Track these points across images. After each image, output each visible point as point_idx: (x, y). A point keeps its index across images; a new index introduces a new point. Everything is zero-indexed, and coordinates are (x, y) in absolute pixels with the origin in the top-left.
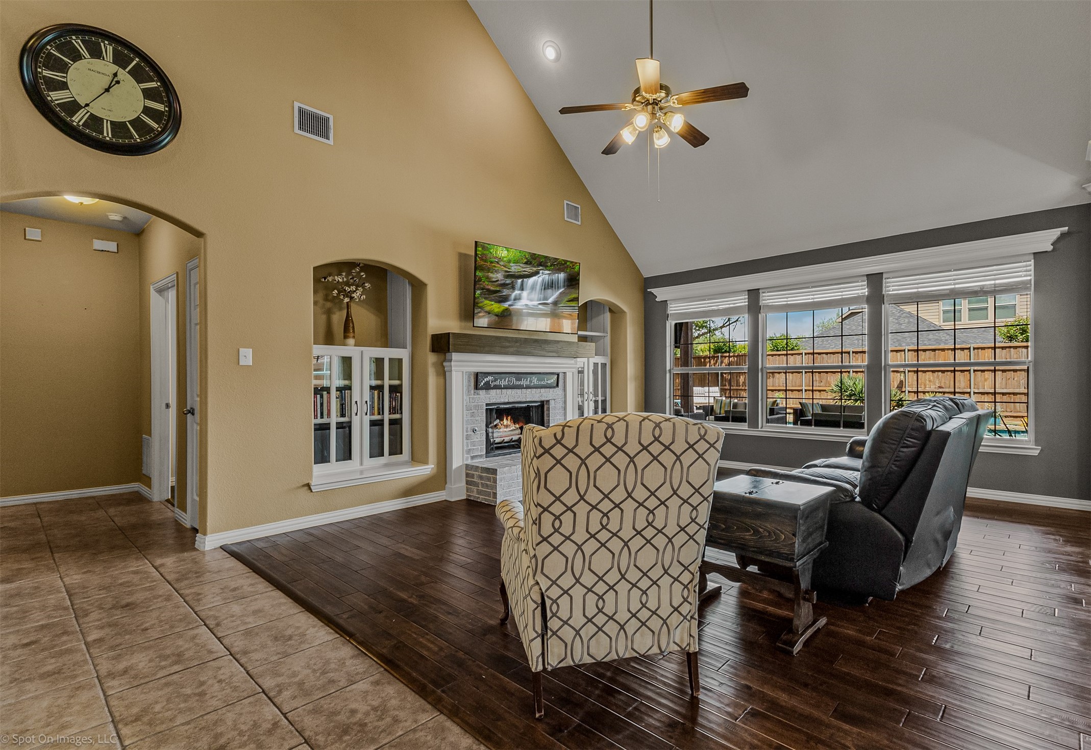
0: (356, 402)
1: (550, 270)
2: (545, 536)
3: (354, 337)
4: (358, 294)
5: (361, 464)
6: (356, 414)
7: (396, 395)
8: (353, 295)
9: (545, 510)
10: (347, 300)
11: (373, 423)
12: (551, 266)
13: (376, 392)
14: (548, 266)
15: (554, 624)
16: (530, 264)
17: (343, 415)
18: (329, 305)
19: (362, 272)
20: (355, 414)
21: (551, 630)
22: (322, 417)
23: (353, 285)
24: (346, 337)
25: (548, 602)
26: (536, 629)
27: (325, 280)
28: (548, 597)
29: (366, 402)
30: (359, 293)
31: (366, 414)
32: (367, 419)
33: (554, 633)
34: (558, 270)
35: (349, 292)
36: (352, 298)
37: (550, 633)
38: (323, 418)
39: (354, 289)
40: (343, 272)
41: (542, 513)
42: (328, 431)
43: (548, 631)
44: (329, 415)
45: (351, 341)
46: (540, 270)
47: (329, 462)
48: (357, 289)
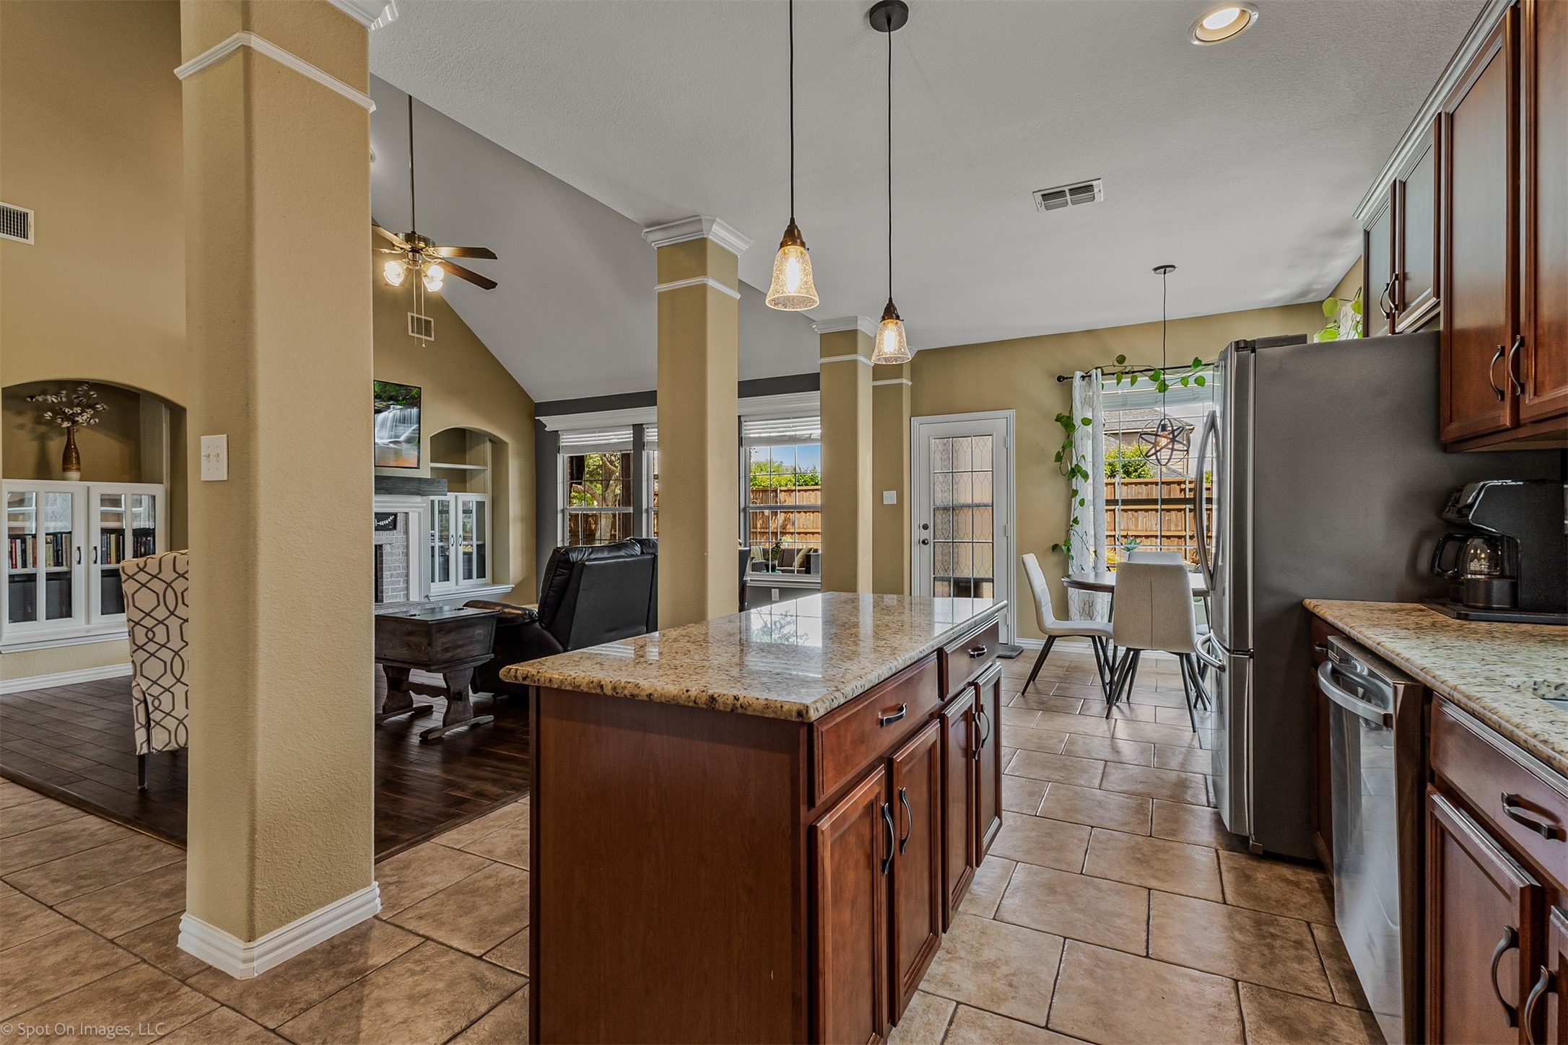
0: (79, 548)
1: (401, 405)
2: (140, 645)
3: (78, 469)
4: (84, 418)
5: (88, 622)
6: (79, 562)
7: (146, 539)
8: (77, 419)
9: (137, 623)
10: (66, 424)
11: (105, 574)
12: (403, 400)
13: (113, 537)
14: (399, 400)
15: (156, 716)
16: (379, 398)
17: (58, 563)
18: (42, 429)
19: (93, 391)
20: (76, 563)
21: (154, 721)
22: (24, 565)
23: (78, 405)
24: (65, 469)
25: (149, 699)
26: (140, 721)
27: (32, 399)
28: (149, 694)
29: (95, 548)
30: (85, 416)
31: (95, 562)
32: (97, 570)
33: (157, 723)
34: (409, 404)
35: (71, 414)
36: (74, 422)
37: (152, 724)
38: (26, 567)
39: (79, 411)
40: (63, 390)
41: (134, 626)
42: (33, 583)
43: (152, 722)
44: (35, 564)
45: (74, 474)
46: (391, 404)
47: (36, 620)
48: (83, 411)
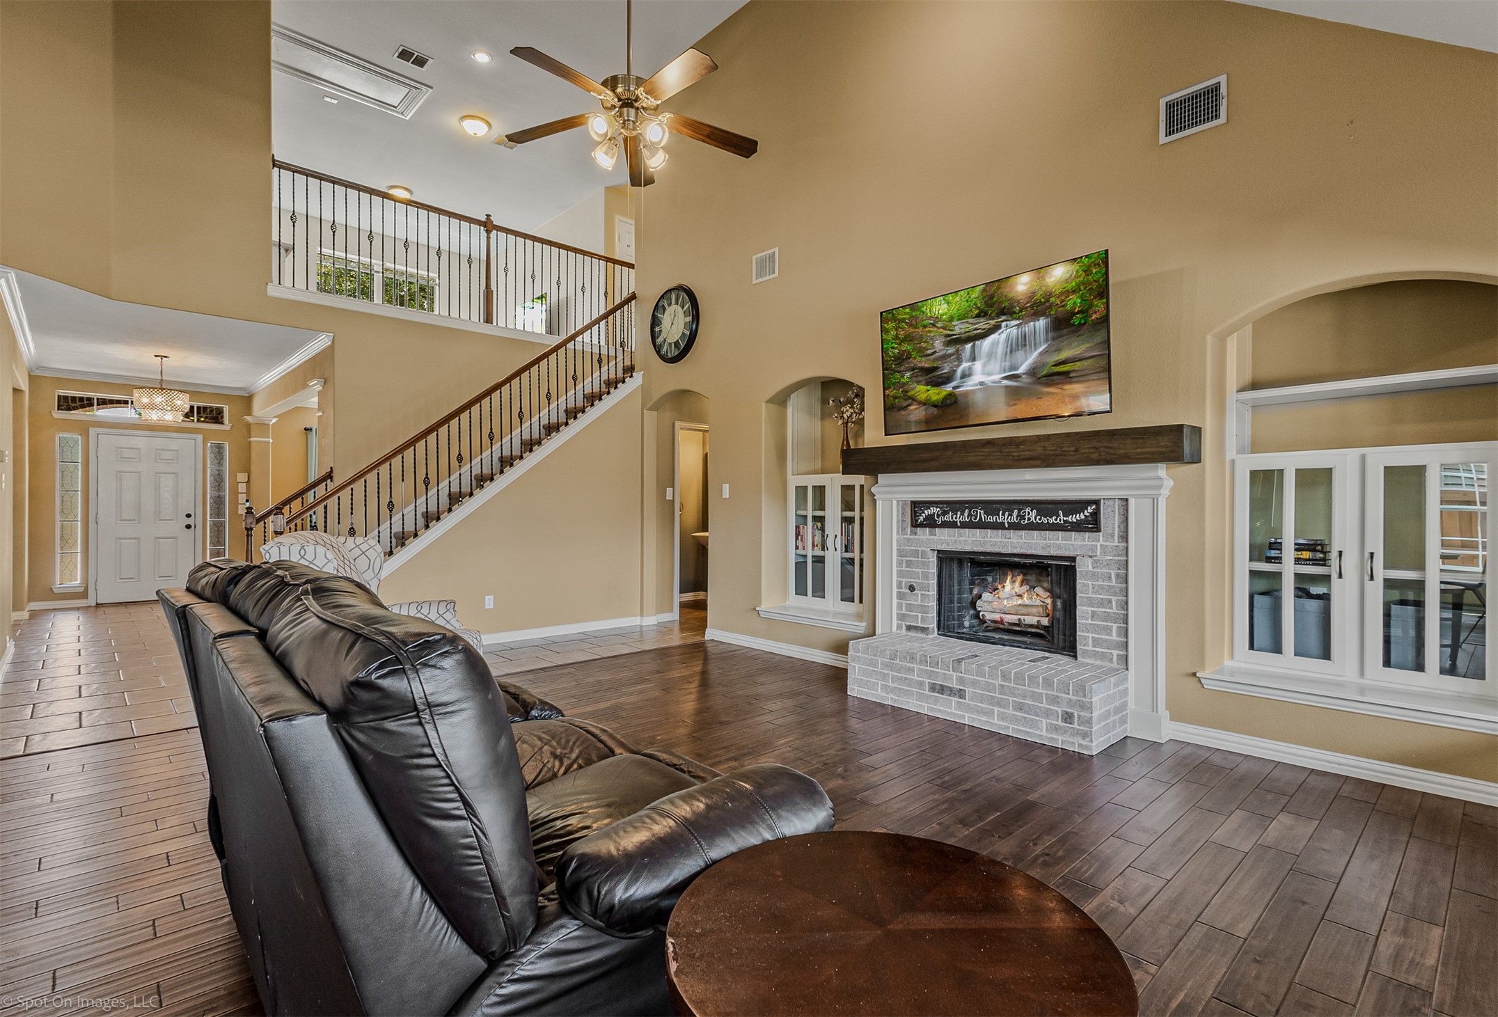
1: (1019, 319)
5: (833, 605)
12: (1021, 311)
14: (1015, 313)
16: (984, 316)
29: (836, 536)
34: (1033, 315)
46: (1002, 321)
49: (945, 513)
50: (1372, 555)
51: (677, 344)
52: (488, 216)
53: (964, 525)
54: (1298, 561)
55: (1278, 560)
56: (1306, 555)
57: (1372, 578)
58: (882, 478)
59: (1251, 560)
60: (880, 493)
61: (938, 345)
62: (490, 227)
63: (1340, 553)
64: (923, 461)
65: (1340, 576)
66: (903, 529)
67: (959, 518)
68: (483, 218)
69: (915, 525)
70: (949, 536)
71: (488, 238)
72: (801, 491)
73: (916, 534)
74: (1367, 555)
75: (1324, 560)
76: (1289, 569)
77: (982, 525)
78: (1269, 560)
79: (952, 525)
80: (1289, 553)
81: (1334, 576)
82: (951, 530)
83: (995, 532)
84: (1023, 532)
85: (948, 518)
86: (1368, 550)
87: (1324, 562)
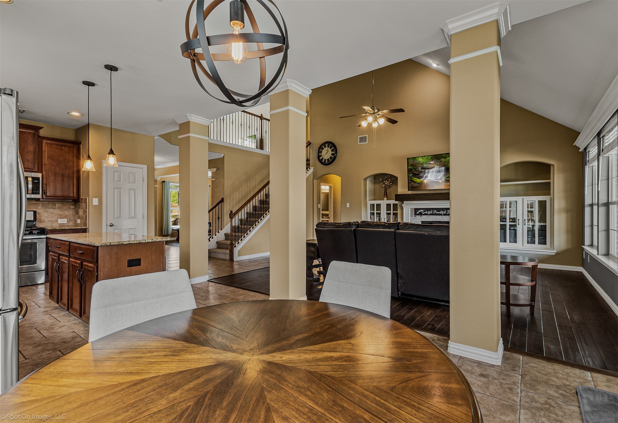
0: (382, 218)
3: (387, 197)
8: (386, 184)
23: (386, 180)
30: (388, 182)
45: (385, 199)
46: (435, 166)
49: (425, 211)
50: (525, 220)
51: (328, 160)
52: (262, 115)
53: (430, 214)
54: (510, 222)
55: (506, 221)
56: (511, 220)
57: (525, 225)
58: (405, 202)
59: (500, 222)
60: (405, 206)
61: (420, 168)
62: (262, 118)
63: (519, 219)
64: (421, 198)
65: (519, 224)
66: (412, 216)
67: (429, 213)
68: (260, 115)
69: (416, 214)
70: (426, 217)
71: (262, 122)
72: (373, 206)
73: (416, 217)
74: (524, 220)
75: (515, 221)
76: (508, 223)
77: (436, 214)
78: (503, 221)
79: (427, 214)
80: (508, 220)
81: (517, 225)
82: (427, 216)
83: (439, 216)
84: (447, 216)
85: (426, 212)
86: (524, 219)
87: (514, 222)
